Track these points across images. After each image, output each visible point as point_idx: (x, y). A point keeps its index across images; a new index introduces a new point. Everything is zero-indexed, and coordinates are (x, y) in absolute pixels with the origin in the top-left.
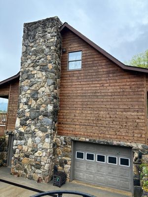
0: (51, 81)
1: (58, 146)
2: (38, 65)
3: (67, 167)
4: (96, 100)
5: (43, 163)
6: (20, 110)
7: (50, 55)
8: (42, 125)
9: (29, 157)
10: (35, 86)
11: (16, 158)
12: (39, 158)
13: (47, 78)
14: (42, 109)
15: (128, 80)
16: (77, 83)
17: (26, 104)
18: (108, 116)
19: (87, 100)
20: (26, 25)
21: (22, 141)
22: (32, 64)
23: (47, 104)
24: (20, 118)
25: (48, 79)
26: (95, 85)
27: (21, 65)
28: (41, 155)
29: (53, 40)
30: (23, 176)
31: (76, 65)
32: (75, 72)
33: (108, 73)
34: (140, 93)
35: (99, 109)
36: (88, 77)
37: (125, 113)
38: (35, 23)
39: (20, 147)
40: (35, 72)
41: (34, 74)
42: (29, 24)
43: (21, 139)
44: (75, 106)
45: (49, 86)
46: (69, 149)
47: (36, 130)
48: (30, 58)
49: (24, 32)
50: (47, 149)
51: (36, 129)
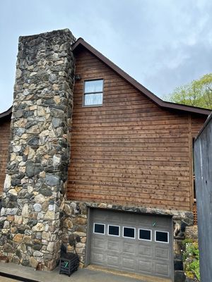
0: (58, 122)
1: (68, 216)
2: (39, 98)
3: (81, 246)
4: (123, 149)
5: (44, 241)
6: (12, 164)
7: (57, 83)
8: (44, 186)
9: (23, 233)
10: (33, 128)
11: (5, 235)
12: (38, 234)
13: (52, 116)
14: (44, 162)
15: (167, 122)
16: (97, 125)
17: (20, 154)
18: (139, 171)
19: (110, 149)
20: (22, 39)
21: (14, 209)
22: (31, 96)
23: (52, 155)
24: (11, 175)
25: (54, 119)
26: (122, 128)
27: (15, 97)
28: (41, 230)
29: (61, 62)
30: (14, 261)
31: (95, 99)
32: (94, 109)
33: (140, 111)
34: (183, 140)
35: (127, 162)
36: (112, 116)
37: (162, 168)
38: (36, 37)
39: (10, 218)
40: (35, 107)
41: (33, 111)
42: (26, 37)
43: (12, 207)
44: (93, 157)
45: (56, 128)
46: (84, 220)
47: (35, 193)
48: (27, 87)
49: (20, 49)
50: (51, 221)
51: (34, 190)
